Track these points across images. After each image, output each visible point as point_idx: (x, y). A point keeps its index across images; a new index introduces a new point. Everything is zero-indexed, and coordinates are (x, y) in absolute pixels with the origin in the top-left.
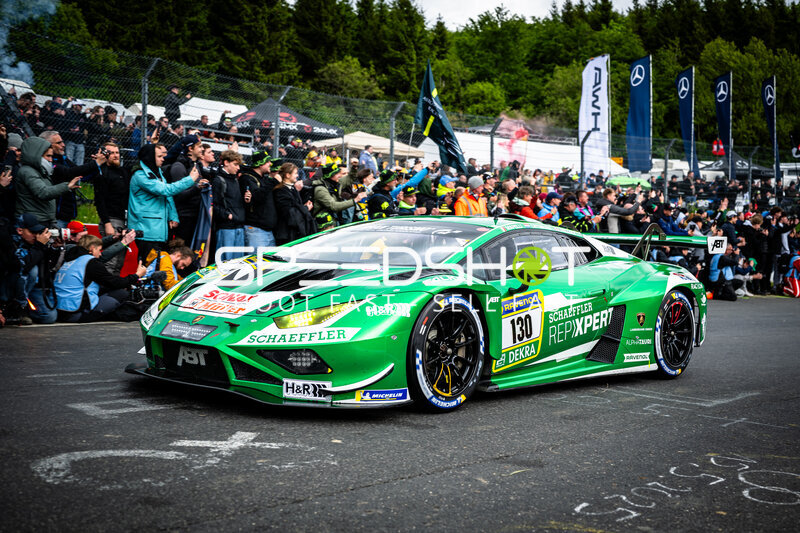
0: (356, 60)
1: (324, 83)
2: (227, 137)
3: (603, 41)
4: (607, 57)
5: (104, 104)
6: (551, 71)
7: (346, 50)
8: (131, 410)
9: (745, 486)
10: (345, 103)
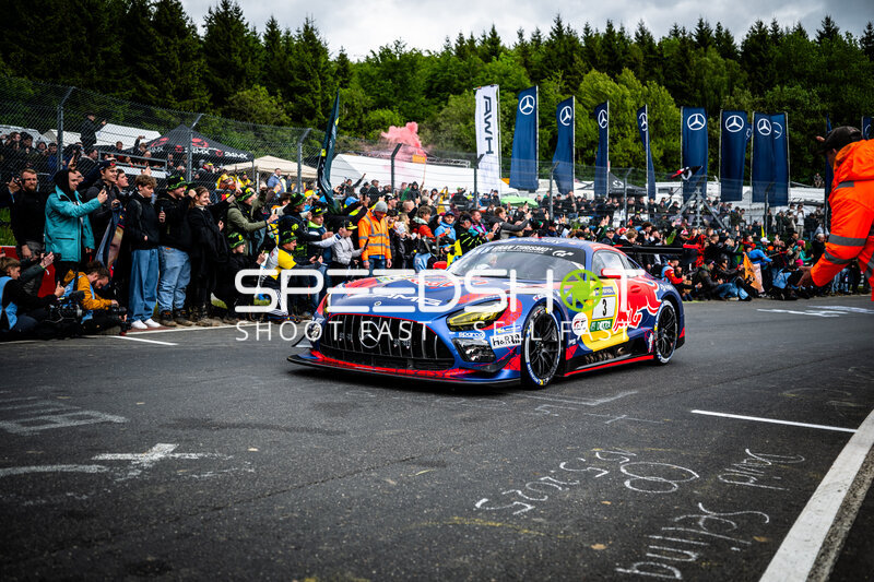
0: (264, 88)
1: (234, 110)
2: (142, 162)
3: (494, 73)
4: (496, 87)
5: (20, 129)
6: (447, 100)
7: (254, 80)
8: (53, 426)
9: (626, 477)
10: (255, 129)
